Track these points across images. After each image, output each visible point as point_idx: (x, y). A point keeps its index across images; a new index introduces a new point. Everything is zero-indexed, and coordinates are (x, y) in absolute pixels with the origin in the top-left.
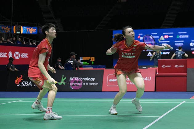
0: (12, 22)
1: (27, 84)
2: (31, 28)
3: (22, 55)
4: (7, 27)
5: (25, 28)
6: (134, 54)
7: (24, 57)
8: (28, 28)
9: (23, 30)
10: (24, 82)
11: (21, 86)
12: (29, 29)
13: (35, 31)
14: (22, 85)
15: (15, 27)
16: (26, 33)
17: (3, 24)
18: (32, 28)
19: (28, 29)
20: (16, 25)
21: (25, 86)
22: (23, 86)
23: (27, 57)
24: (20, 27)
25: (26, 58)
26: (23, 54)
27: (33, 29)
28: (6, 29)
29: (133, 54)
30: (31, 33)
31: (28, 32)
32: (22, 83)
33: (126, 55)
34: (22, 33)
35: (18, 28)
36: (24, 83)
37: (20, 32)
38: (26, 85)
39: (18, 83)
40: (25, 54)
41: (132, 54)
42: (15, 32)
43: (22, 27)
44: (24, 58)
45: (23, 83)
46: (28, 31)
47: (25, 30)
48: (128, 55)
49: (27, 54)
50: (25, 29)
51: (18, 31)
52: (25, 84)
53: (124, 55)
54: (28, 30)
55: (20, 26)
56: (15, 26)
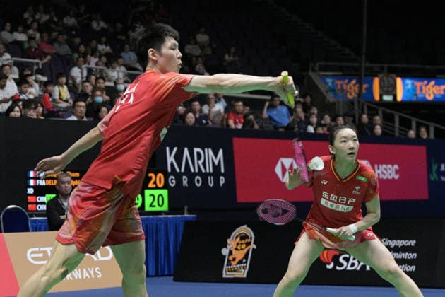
0: (363, 65)
1: (356, 262)
2: (428, 84)
3: (380, 172)
4: (354, 82)
5: (409, 82)
6: (354, 201)
7: (385, 177)
8: (418, 84)
9: (403, 89)
10: (347, 256)
11: (338, 268)
12: (423, 88)
13: (442, 92)
14: (341, 265)
15: (376, 81)
16: (415, 99)
17: (340, 73)
18: (432, 83)
19: (418, 88)
20: (381, 75)
21: (349, 268)
22: (345, 269)
23: (397, 177)
24: (392, 82)
25: (393, 178)
26: (384, 166)
27: (436, 84)
28: (348, 87)
29: (350, 200)
30: (430, 98)
31: (420, 96)
32: (341, 260)
33: (333, 201)
34: (399, 98)
35: (386, 83)
36: (347, 260)
37: (395, 97)
38: (353, 265)
39: (330, 258)
40: (390, 166)
41: (347, 200)
42: (377, 98)
43: (399, 81)
44: (387, 180)
45: (345, 259)
46: (418, 92)
47: (408, 90)
48: (338, 202)
49: (396, 167)
50: (410, 86)
51: (388, 93)
52: (351, 261)
53: (329, 200)
54: (421, 90)
55: (394, 75)
56: (377, 76)
